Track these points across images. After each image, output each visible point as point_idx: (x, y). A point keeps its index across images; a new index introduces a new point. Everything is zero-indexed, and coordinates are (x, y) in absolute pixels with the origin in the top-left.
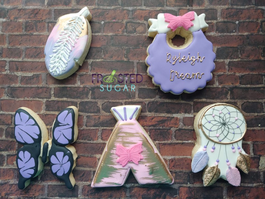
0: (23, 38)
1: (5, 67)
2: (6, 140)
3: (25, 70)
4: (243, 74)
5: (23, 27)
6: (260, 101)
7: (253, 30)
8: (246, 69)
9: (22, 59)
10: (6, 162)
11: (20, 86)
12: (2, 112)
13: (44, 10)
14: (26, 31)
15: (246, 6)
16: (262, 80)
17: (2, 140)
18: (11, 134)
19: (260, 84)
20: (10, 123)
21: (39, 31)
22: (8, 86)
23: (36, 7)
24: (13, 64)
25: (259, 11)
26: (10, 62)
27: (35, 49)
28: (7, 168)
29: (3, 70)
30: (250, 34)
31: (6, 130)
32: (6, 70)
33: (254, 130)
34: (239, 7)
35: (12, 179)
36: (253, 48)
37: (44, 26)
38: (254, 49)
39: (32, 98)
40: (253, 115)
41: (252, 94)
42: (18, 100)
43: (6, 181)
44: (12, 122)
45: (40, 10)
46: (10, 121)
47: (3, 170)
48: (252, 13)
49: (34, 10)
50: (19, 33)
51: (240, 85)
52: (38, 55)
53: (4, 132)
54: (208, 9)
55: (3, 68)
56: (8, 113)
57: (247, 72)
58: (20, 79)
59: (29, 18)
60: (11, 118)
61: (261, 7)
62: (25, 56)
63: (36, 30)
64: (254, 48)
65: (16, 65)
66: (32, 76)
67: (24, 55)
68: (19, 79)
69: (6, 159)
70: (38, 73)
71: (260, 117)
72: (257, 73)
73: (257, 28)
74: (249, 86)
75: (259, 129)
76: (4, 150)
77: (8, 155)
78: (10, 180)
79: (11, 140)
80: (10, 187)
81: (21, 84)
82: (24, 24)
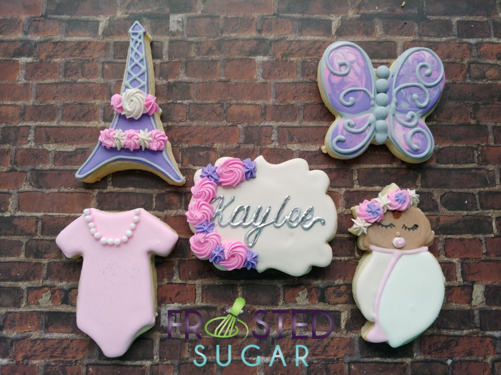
0: (59, 87)
1: (28, 137)
2: (27, 261)
3: (62, 142)
4: (441, 147)
5: (61, 70)
6: (471, 190)
7: (456, 76)
8: (446, 139)
9: (57, 123)
10: (25, 300)
11: (52, 168)
12: (20, 212)
13: (97, 43)
14: (65, 76)
15: (444, 38)
16: (474, 156)
17: (19, 262)
18: (34, 251)
19: (471, 162)
20: (33, 231)
21: (87, 75)
22: (32, 168)
23: (82, 39)
24: (41, 131)
25: (465, 46)
26: (36, 127)
27: (80, 107)
28: (27, 310)
29: (24, 142)
30: (451, 81)
31: (26, 244)
32: (29, 141)
33: (462, 240)
34: (432, 40)
35: (35, 331)
36: (456, 105)
37: (95, 69)
38: (458, 106)
39: (73, 189)
40: (460, 214)
41: (457, 179)
42: (48, 191)
43: (25, 335)
44: (36, 231)
45: (89, 43)
46: (34, 228)
47: (21, 314)
48: (453, 49)
49: (79, 43)
50: (53, 81)
51: (436, 164)
52: (84, 115)
53: (24, 247)
54: (382, 40)
55: (24, 138)
56: (30, 215)
57: (448, 143)
58: (53, 156)
59: (71, 56)
60: (35, 223)
61: (467, 40)
62: (62, 118)
63: (82, 74)
64: (459, 104)
65: (46, 133)
66: (74, 152)
67: (60, 116)
68: (51, 156)
69: (25, 295)
70: (85, 146)
71: (472, 217)
72: (465, 145)
73: (463, 73)
74: (451, 166)
75: (471, 237)
76: (21, 280)
77: (29, 289)
78: (31, 332)
79: (35, 261)
80: (32, 345)
81: (54, 165)
82: (62, 65)
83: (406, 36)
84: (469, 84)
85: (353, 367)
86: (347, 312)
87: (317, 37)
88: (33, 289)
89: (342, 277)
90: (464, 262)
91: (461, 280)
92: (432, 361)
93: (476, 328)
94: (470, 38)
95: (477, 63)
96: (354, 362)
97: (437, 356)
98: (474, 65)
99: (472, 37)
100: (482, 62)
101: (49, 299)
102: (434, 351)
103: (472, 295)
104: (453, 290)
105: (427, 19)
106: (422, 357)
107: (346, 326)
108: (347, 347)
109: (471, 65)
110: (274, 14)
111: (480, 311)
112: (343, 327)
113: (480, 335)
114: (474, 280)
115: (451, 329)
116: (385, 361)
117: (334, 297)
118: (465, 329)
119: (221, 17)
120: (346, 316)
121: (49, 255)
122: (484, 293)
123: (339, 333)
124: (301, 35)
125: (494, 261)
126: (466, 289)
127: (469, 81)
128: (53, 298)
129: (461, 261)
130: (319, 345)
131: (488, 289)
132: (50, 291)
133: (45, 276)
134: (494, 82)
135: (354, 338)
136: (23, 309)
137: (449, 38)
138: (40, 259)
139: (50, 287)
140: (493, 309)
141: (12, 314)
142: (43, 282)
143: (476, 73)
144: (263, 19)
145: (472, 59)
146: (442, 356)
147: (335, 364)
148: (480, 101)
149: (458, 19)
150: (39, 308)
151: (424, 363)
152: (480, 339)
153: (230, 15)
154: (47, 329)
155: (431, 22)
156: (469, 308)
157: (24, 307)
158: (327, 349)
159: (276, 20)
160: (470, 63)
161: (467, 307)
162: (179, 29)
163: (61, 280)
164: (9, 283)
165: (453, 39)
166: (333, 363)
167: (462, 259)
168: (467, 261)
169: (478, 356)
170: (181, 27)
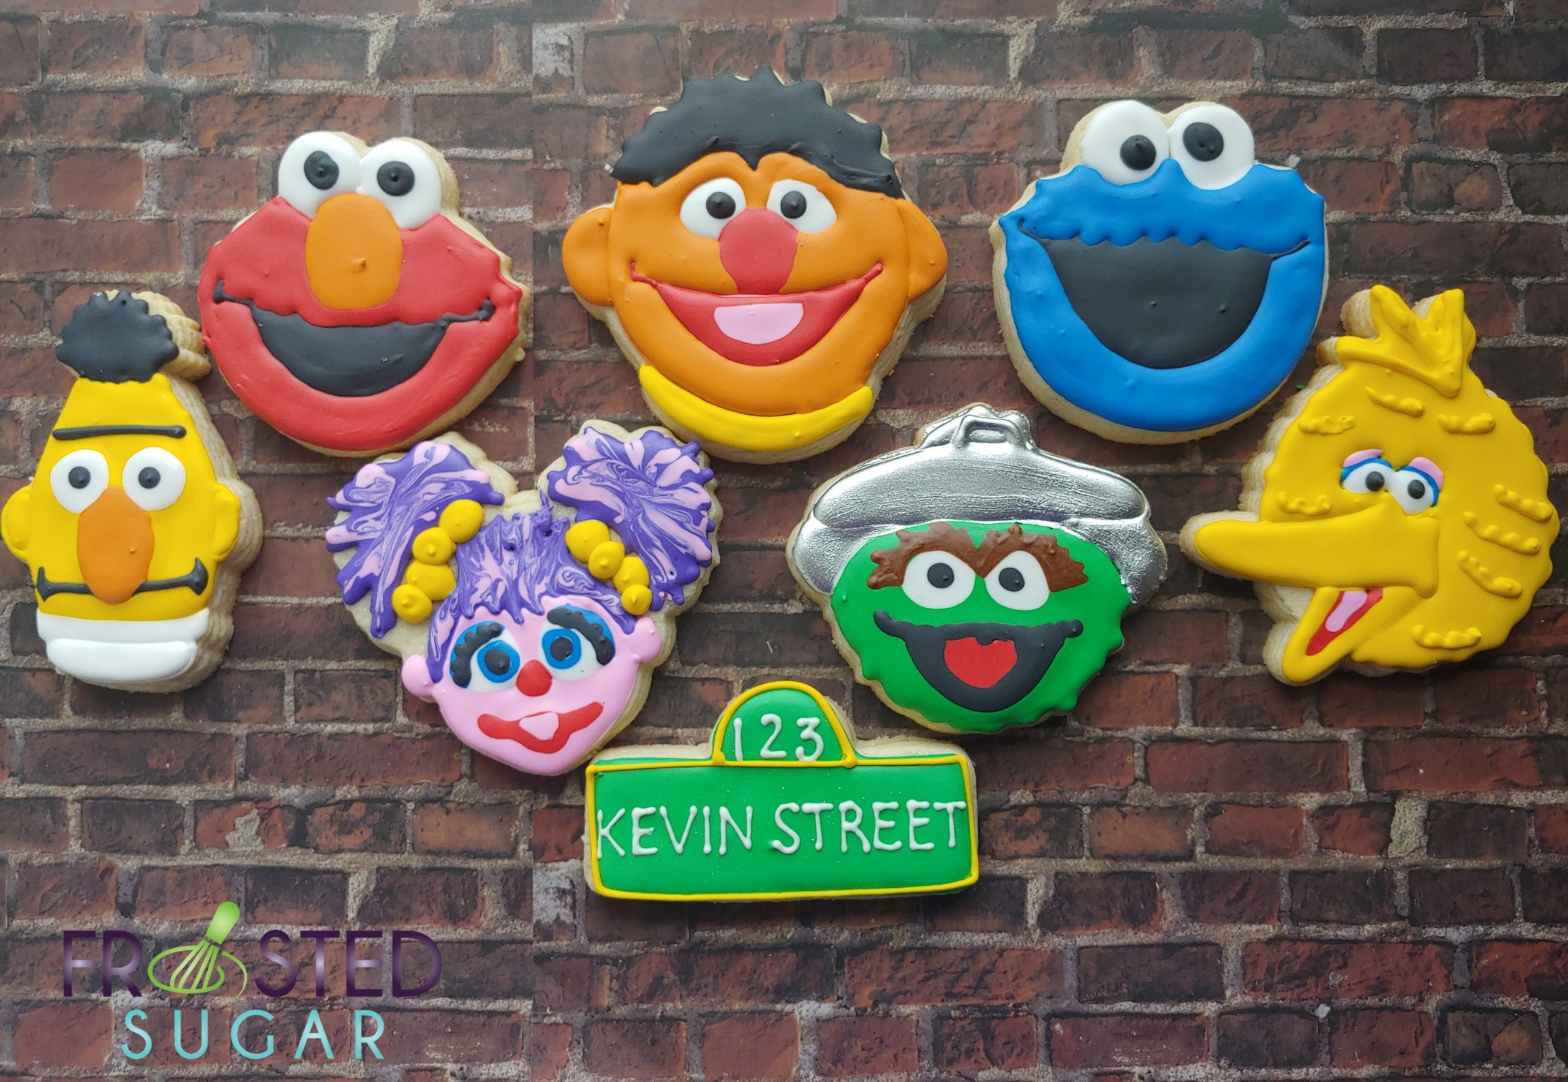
83: (1225, 79)
84: (1404, 222)
85: (1058, 1027)
86: (1043, 879)
87: (966, 89)
88: (209, 806)
89: (1031, 785)
90: (1373, 738)
91: (1361, 788)
92: (1275, 1010)
93: (1400, 918)
94: (1412, 85)
95: (1431, 159)
96: (1063, 1016)
97: (1288, 995)
98: (1423, 164)
99: (1421, 81)
100: (1444, 155)
101: (254, 832)
102: (1279, 982)
103: (1389, 829)
104: (1340, 816)
105: (1290, 25)
106: (1249, 999)
107: (1041, 918)
108: (1044, 975)
109: (1417, 168)
110: (839, 20)
111: (1411, 873)
112: (1032, 920)
113: (1409, 938)
114: (1399, 787)
115: (1328, 922)
116: (1146, 1011)
117: (1006, 840)
118: (1369, 923)
119: (684, 32)
120: (1041, 892)
121: (250, 712)
122: (1425, 821)
123: (1021, 937)
124: (918, 82)
125: (1457, 735)
126: (1374, 814)
127: (1405, 213)
128: (265, 832)
129: (1365, 735)
130: (964, 971)
131: (1433, 811)
132: (255, 812)
133: (242, 769)
134: (1479, 218)
135: (1061, 952)
136: (186, 858)
137: (1353, 83)
138: (225, 725)
139: (259, 800)
140: (1448, 866)
141: (155, 873)
142: (235, 786)
143: (1426, 189)
144: (807, 35)
145: (1418, 147)
146: (1303, 996)
147: (1007, 1020)
148: (1435, 273)
149: (1381, 24)
150: (230, 855)
151: (1254, 1015)
152: (1409, 947)
153: (710, 23)
154: (252, 913)
155: (1300, 36)
156: (1380, 864)
157: (187, 855)
158: (988, 979)
159: (844, 38)
160: (1410, 160)
161: (1374, 862)
162: (561, 71)
163: (285, 782)
164: (145, 787)
165: (1363, 86)
166: (1004, 1018)
167: (1365, 729)
168: (1378, 736)
169: (1402, 995)
170: (566, 65)
